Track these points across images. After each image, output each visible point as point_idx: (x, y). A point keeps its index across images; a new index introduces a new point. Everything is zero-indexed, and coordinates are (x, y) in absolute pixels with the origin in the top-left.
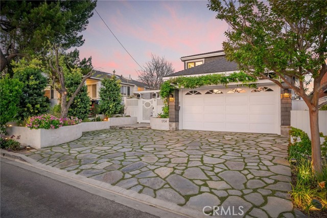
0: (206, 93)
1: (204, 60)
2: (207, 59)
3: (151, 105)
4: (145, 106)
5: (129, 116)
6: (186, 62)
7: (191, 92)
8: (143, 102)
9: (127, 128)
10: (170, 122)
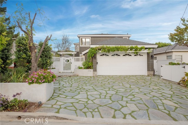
0: (112, 56)
1: (90, 38)
2: (92, 38)
3: (70, 61)
4: (65, 62)
5: (55, 68)
6: (80, 38)
7: (103, 55)
8: (64, 59)
9: (64, 77)
10: (93, 71)
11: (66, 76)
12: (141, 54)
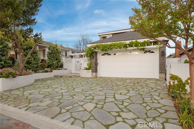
1: (111, 35)
3: (80, 62)
4: (76, 63)
5: (66, 69)
6: (101, 36)
7: (105, 54)
8: (75, 60)
9: (65, 77)
10: (92, 72)
11: (67, 76)
12: (152, 51)
